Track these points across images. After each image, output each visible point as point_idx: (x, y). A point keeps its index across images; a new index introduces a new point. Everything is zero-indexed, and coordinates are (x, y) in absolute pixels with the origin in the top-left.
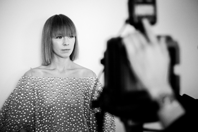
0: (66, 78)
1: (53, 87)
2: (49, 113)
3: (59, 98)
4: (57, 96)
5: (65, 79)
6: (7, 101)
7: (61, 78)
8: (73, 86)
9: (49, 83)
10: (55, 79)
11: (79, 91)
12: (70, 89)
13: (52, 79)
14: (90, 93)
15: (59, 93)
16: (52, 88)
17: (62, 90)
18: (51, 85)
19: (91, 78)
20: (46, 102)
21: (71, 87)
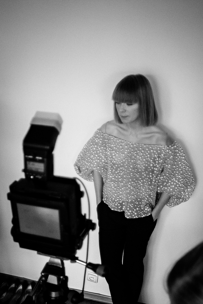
0: (137, 144)
1: (123, 149)
2: (116, 172)
3: (127, 161)
4: (126, 159)
5: (135, 144)
6: (86, 144)
7: (132, 143)
8: (142, 153)
9: (119, 144)
10: (125, 142)
11: (147, 158)
12: (137, 155)
13: (123, 141)
14: (160, 161)
15: (128, 157)
16: (121, 150)
17: (130, 154)
18: (121, 147)
19: (163, 146)
20: (115, 162)
21: (140, 153)
